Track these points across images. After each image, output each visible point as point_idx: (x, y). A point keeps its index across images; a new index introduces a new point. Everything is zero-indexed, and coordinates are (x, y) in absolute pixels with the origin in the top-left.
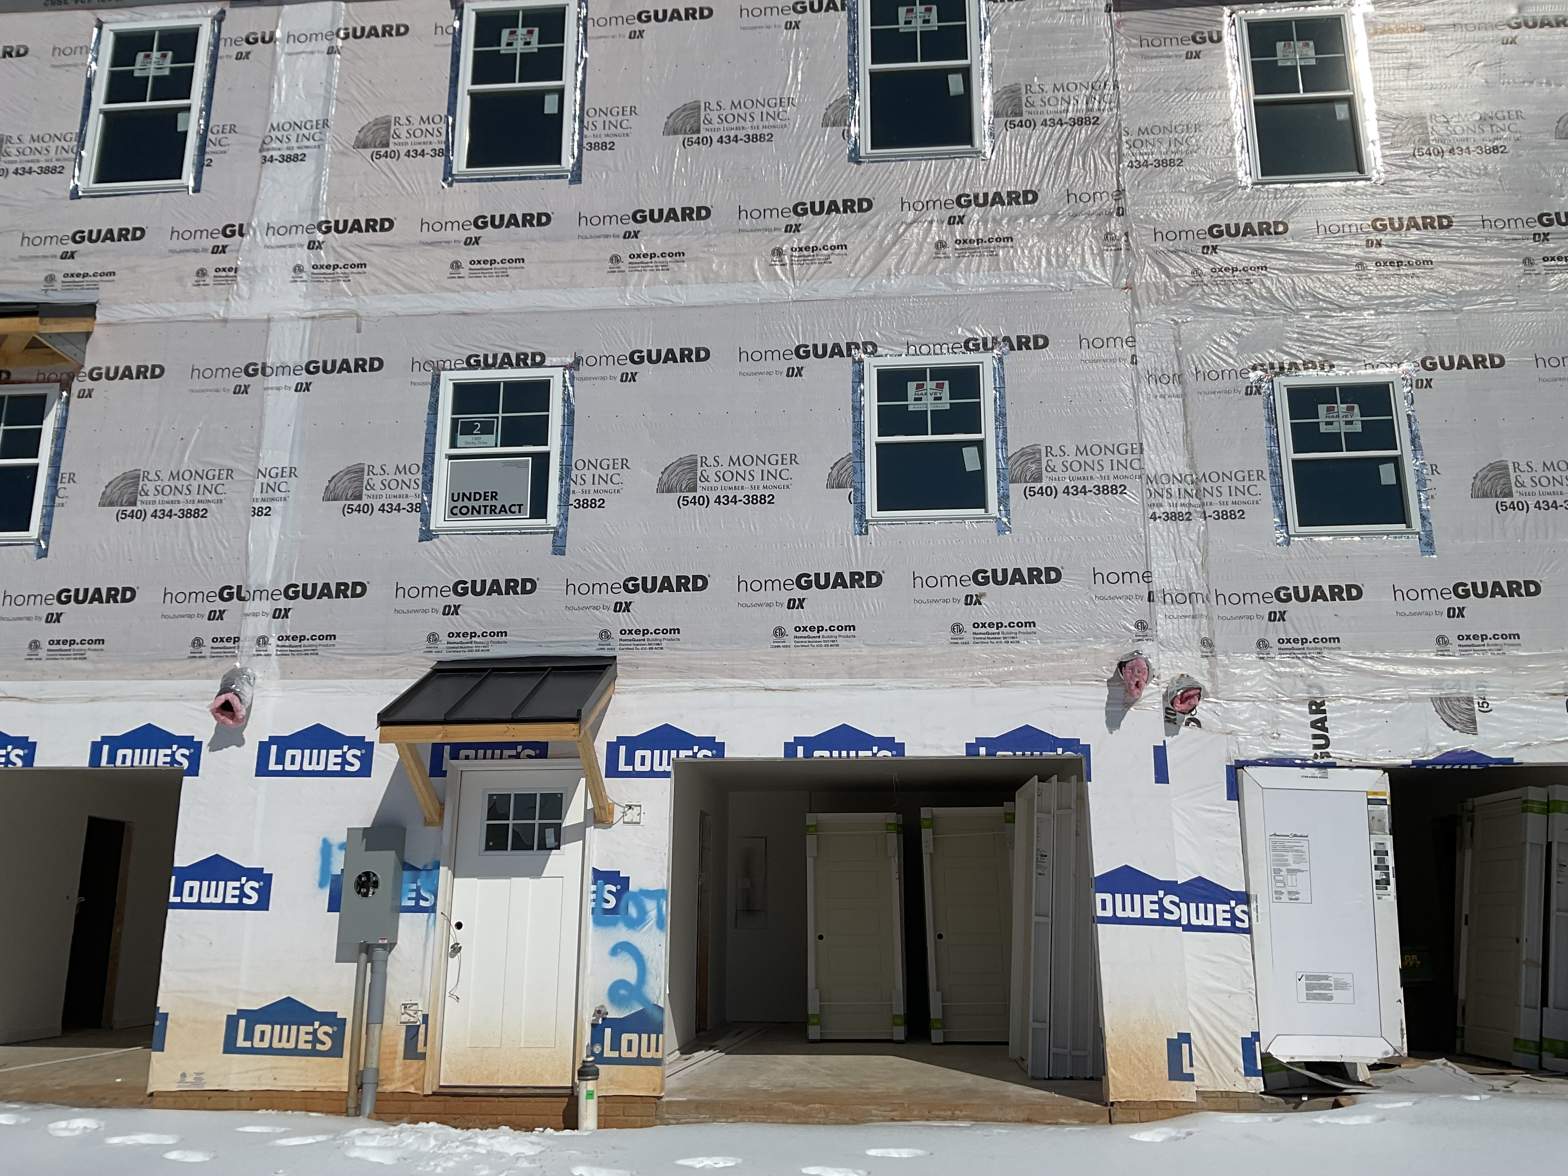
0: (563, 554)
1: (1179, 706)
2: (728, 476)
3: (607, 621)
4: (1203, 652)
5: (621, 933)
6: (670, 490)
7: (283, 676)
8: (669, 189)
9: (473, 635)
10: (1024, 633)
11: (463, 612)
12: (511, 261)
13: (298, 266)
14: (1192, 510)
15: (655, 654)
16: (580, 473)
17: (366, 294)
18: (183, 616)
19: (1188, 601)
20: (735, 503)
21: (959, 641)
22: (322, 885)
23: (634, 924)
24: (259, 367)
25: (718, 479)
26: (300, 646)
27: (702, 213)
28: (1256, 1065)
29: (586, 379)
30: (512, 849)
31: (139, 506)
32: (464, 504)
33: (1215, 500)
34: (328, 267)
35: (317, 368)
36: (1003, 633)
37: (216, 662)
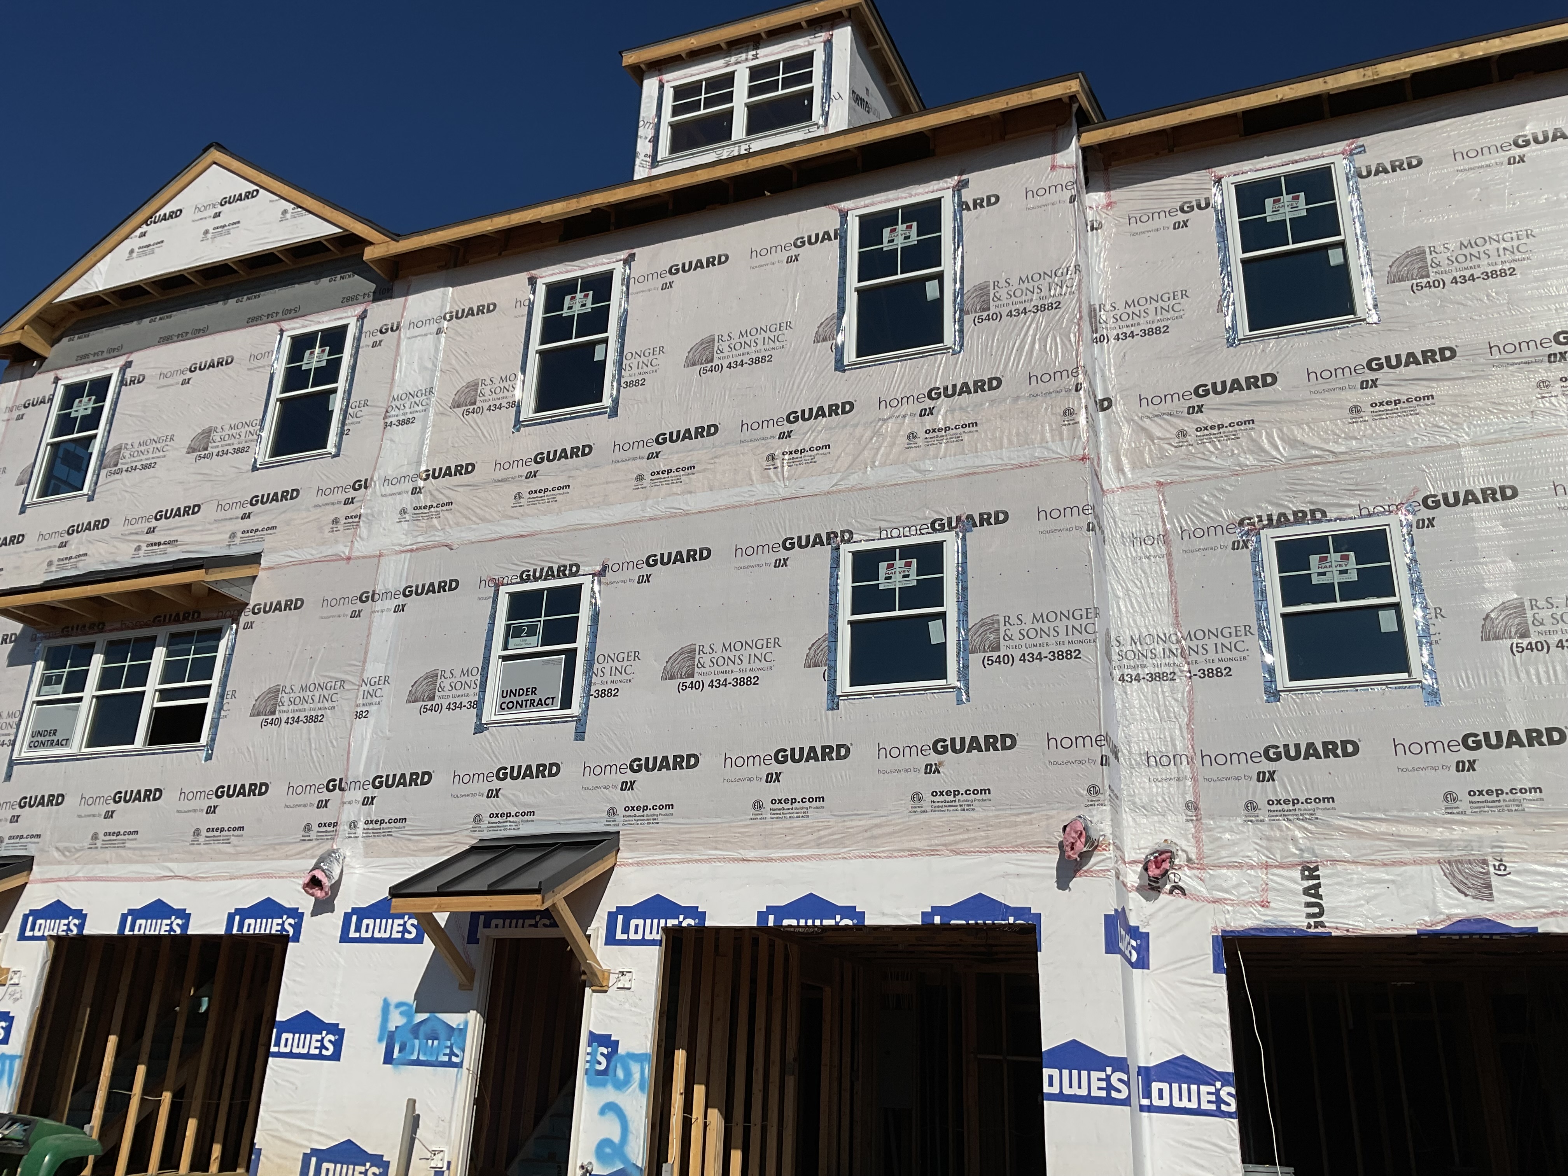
0: (584, 739)
4: (1187, 815)
5: (609, 1094)
6: (672, 678)
7: (366, 855)
8: (686, 413)
9: (509, 815)
10: (979, 800)
12: (559, 488)
13: (403, 509)
14: (1177, 669)
15: (652, 828)
16: (600, 666)
17: (452, 527)
18: (299, 806)
19: (1172, 762)
21: (918, 810)
22: (380, 1040)
23: (621, 1086)
24: (370, 594)
25: (712, 665)
27: (711, 430)
29: (611, 583)
31: (277, 715)
33: (1200, 658)
34: (425, 507)
35: (411, 592)
36: (959, 801)
37: (319, 844)
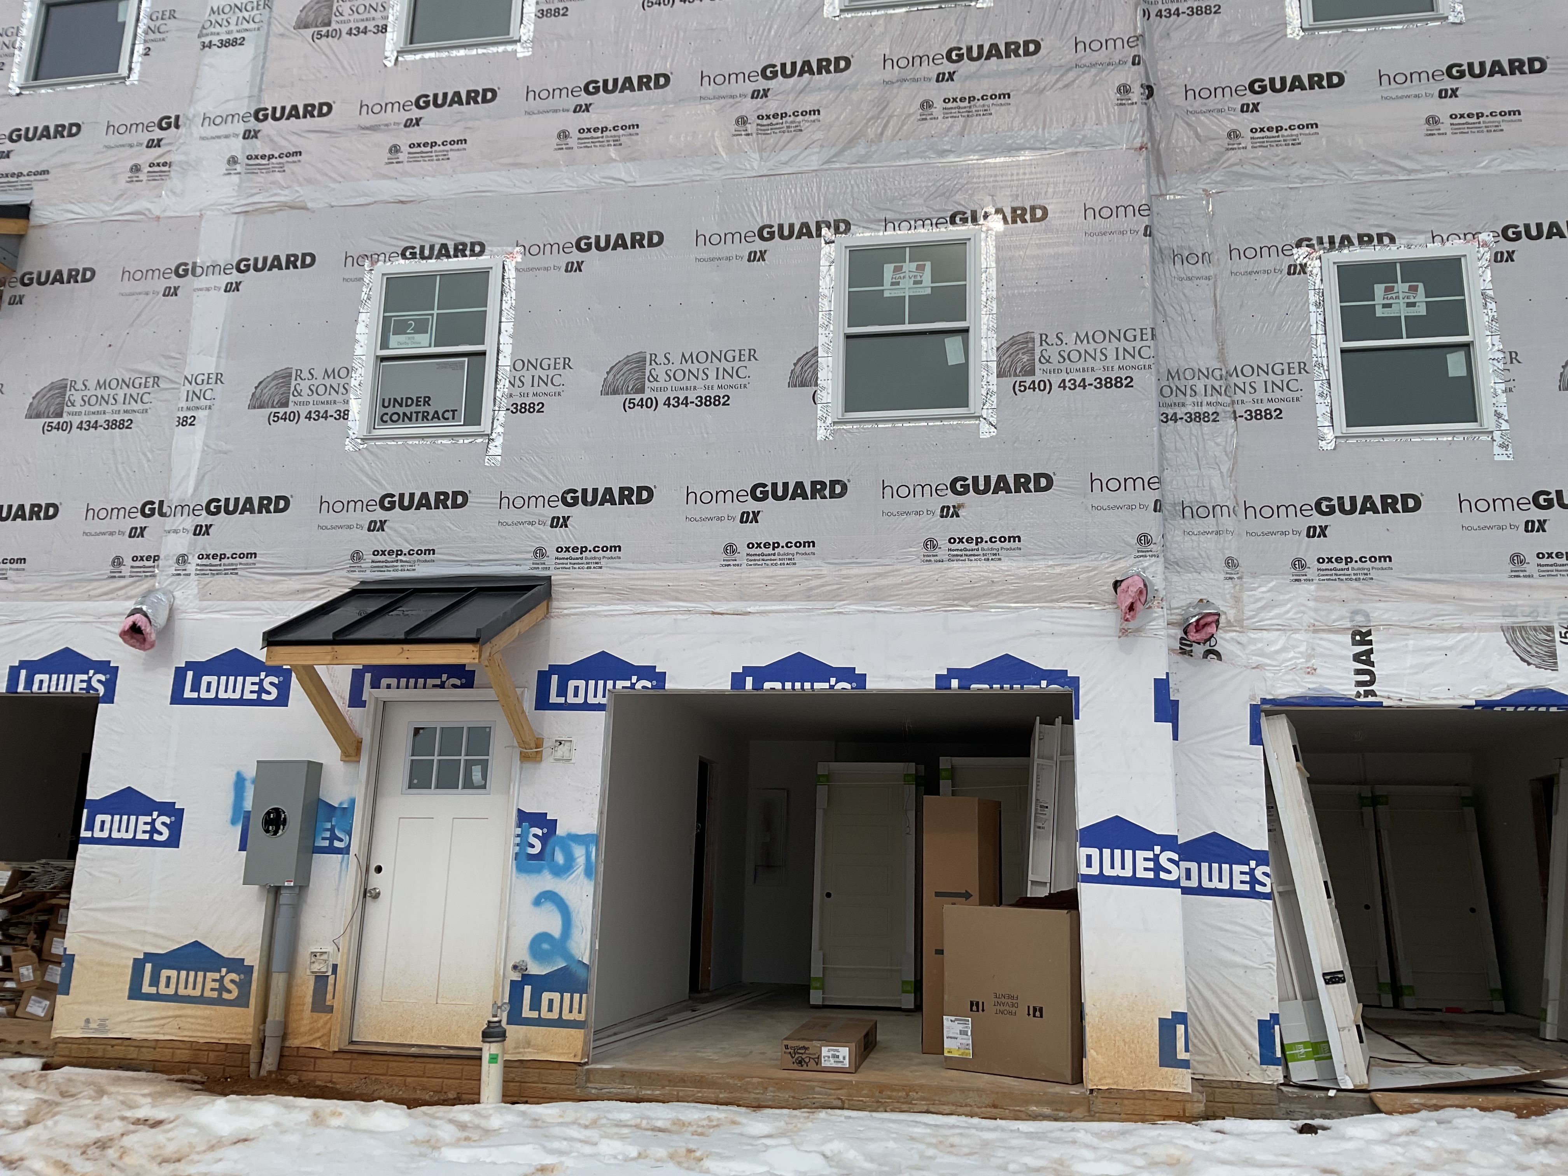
1: (1193, 636)
2: (679, 375)
3: (542, 538)
4: (1227, 573)
5: (546, 882)
6: (615, 392)
8: (625, 56)
9: (399, 553)
10: (1007, 549)
11: (388, 527)
12: (452, 143)
13: (233, 157)
14: (1219, 409)
16: (518, 374)
17: (301, 185)
18: (104, 534)
19: (1211, 515)
20: (686, 405)
21: (932, 559)
22: (234, 822)
23: (560, 872)
24: (190, 267)
26: (220, 565)
27: (661, 80)
28: (1274, 1053)
29: (529, 270)
30: (437, 787)
32: (395, 410)
33: (1247, 398)
35: (248, 266)
36: (983, 549)
37: (135, 582)
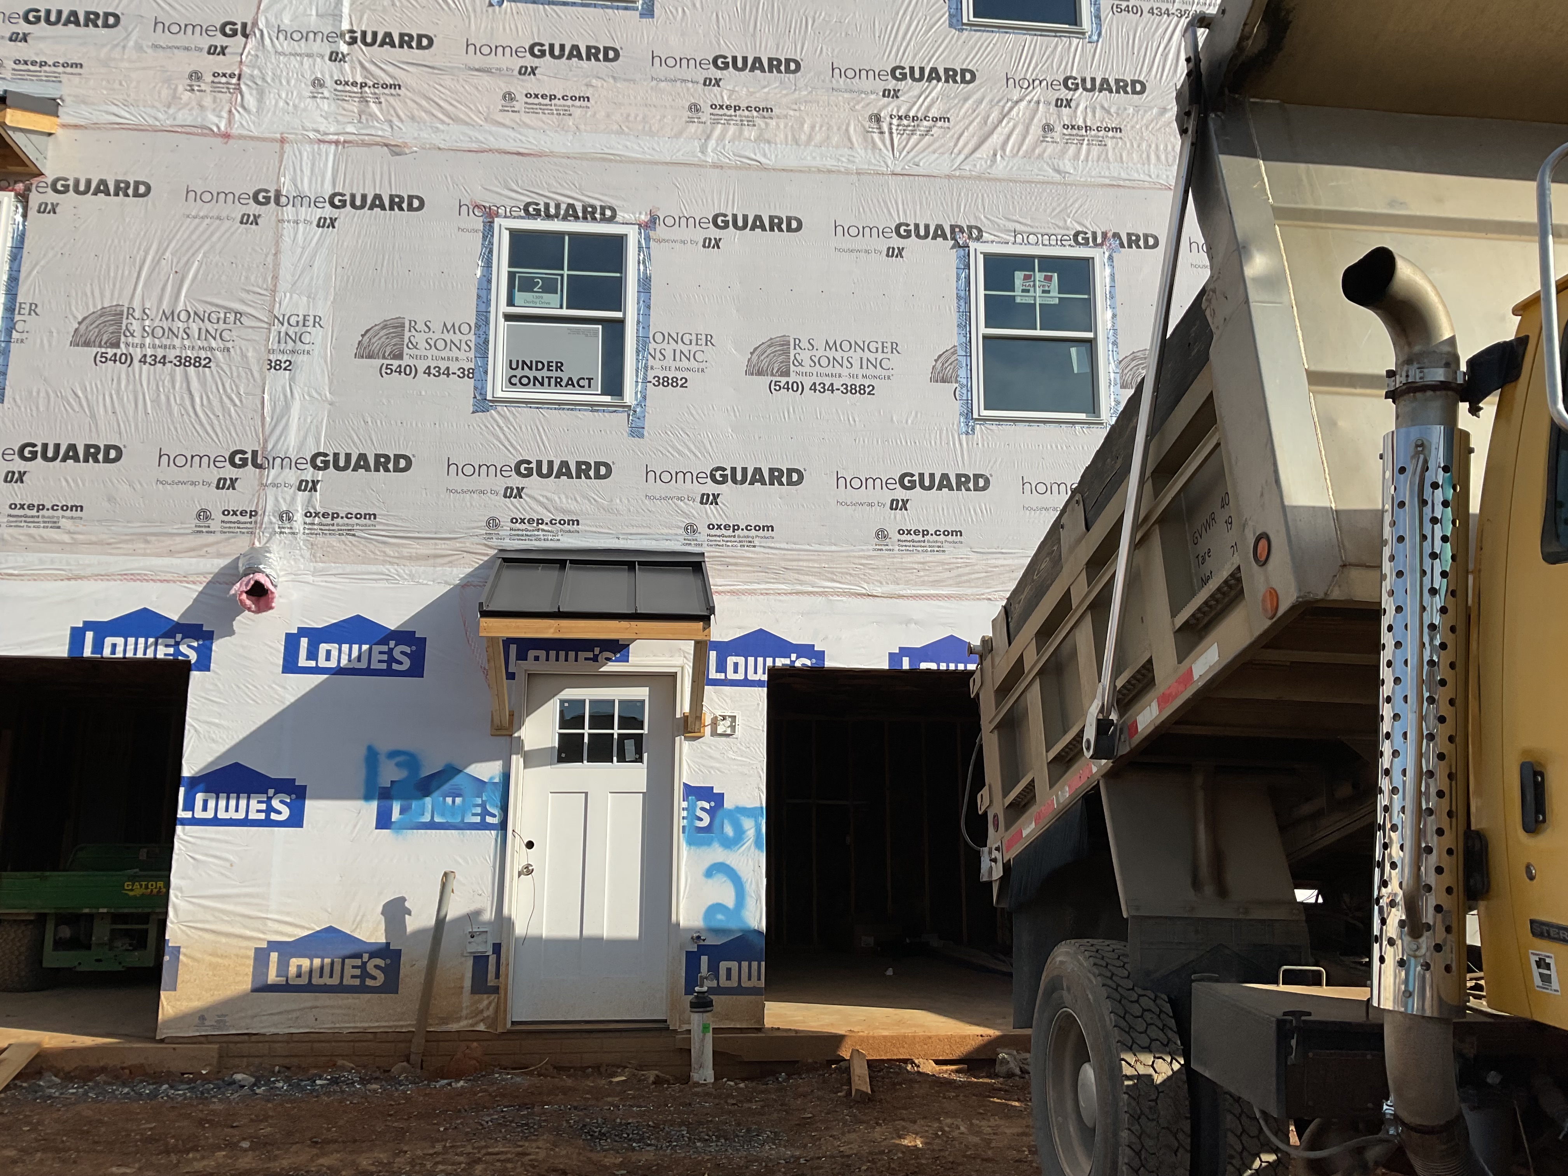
0: (642, 436)
3: (692, 514)
5: (716, 854)
7: (314, 559)
8: (754, 35)
9: (540, 522)
11: (527, 495)
12: (573, 98)
15: (747, 551)
16: (658, 347)
17: (402, 120)
18: (183, 483)
20: (832, 391)
22: (367, 799)
25: (813, 364)
26: (333, 525)
27: (792, 66)
29: (664, 241)
30: (590, 760)
31: (123, 349)
32: (524, 373)
34: (355, 84)
